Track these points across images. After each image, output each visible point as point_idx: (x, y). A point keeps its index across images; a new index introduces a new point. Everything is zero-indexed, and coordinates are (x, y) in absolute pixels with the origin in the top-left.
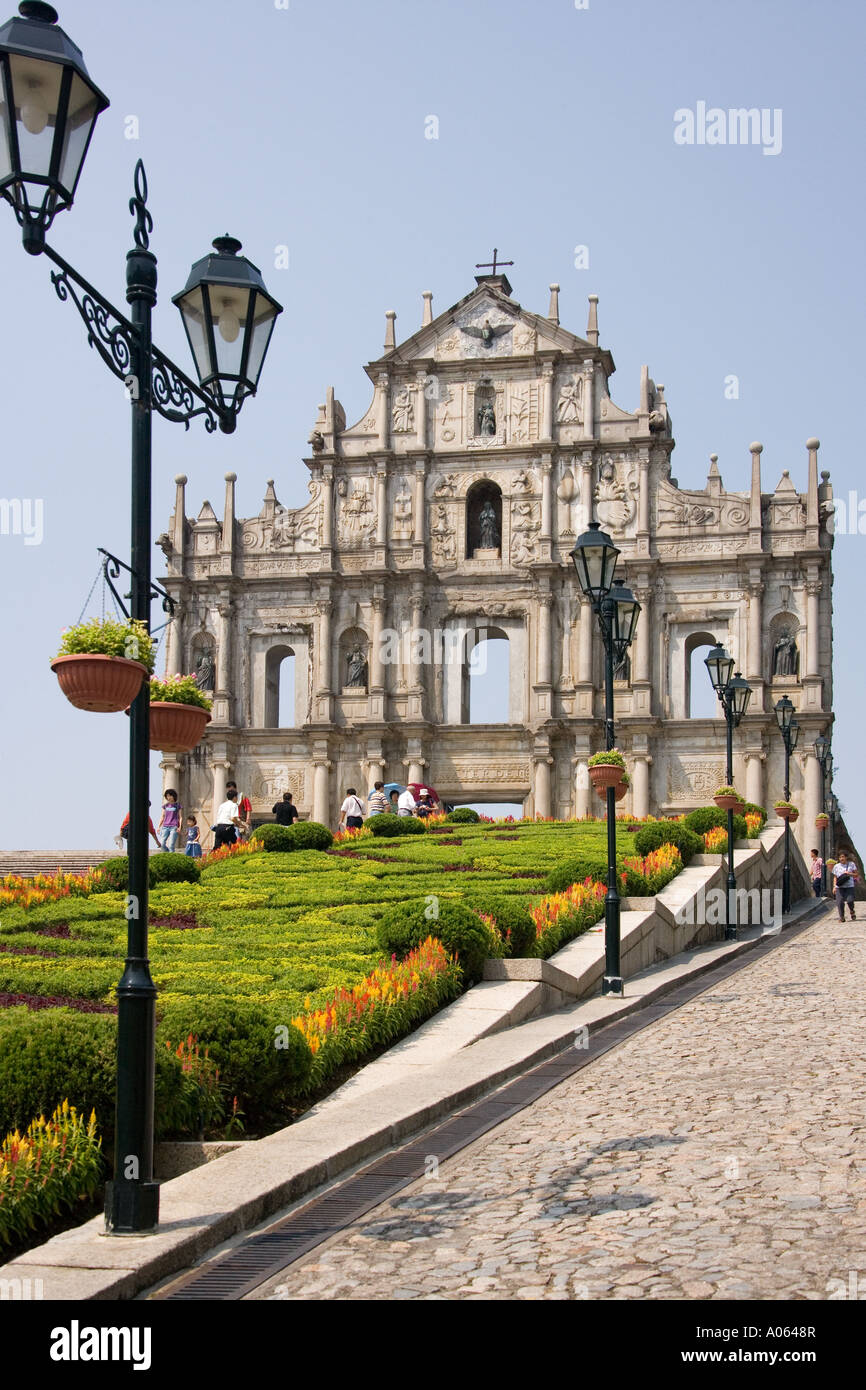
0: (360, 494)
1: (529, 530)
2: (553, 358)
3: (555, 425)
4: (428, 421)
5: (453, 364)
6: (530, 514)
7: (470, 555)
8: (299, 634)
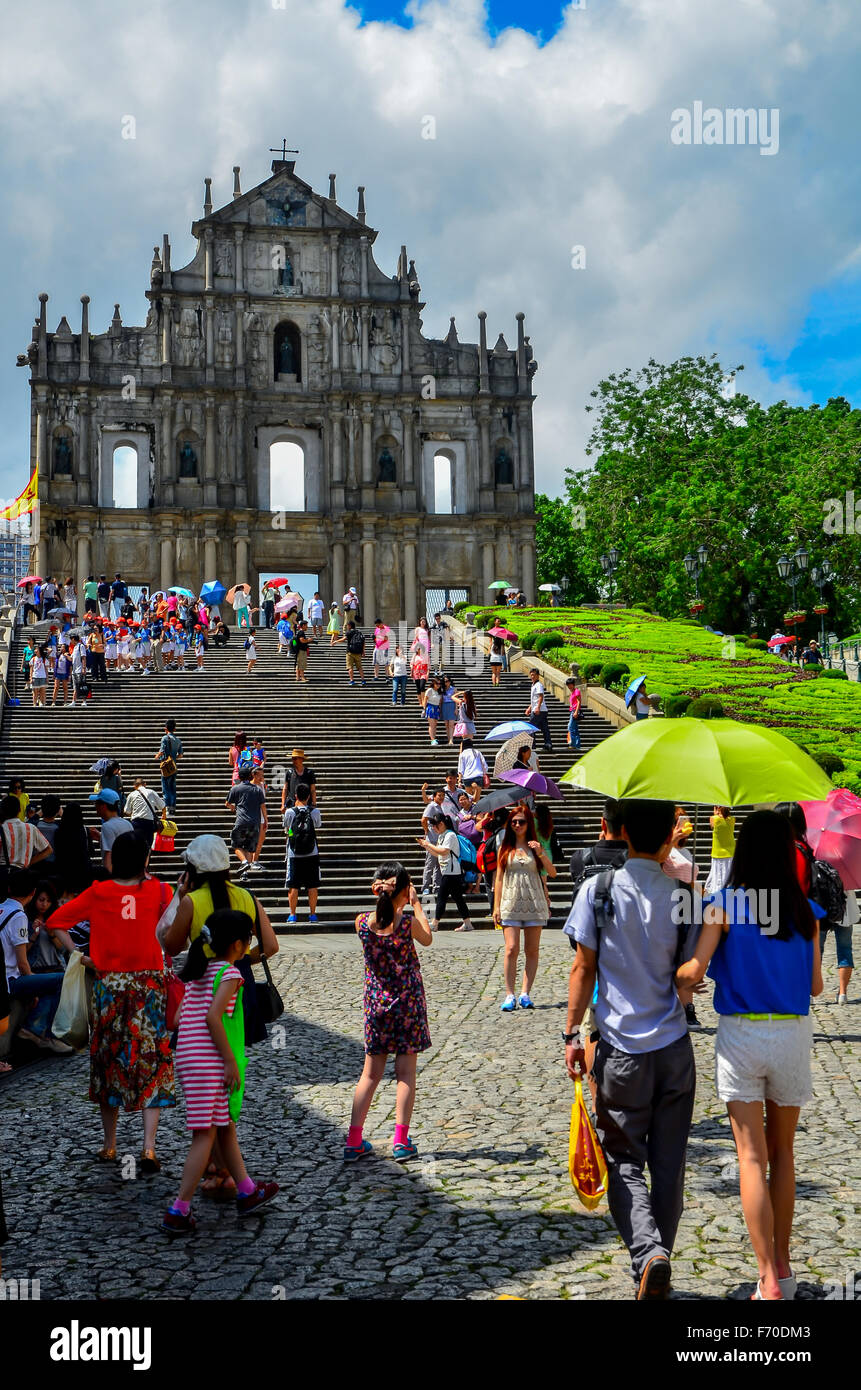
0: (191, 323)
1: (322, 362)
2: (338, 232)
3: (341, 283)
4: (244, 270)
5: (264, 227)
6: (322, 350)
7: (276, 379)
8: (142, 432)
